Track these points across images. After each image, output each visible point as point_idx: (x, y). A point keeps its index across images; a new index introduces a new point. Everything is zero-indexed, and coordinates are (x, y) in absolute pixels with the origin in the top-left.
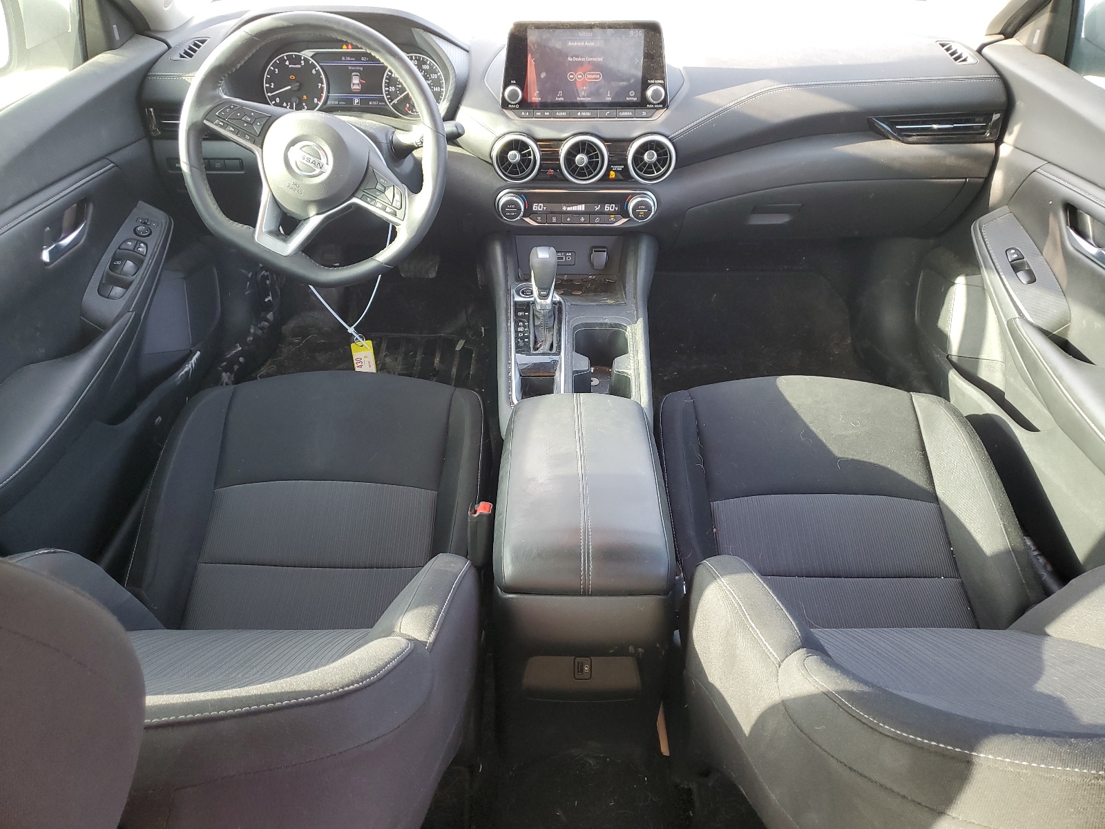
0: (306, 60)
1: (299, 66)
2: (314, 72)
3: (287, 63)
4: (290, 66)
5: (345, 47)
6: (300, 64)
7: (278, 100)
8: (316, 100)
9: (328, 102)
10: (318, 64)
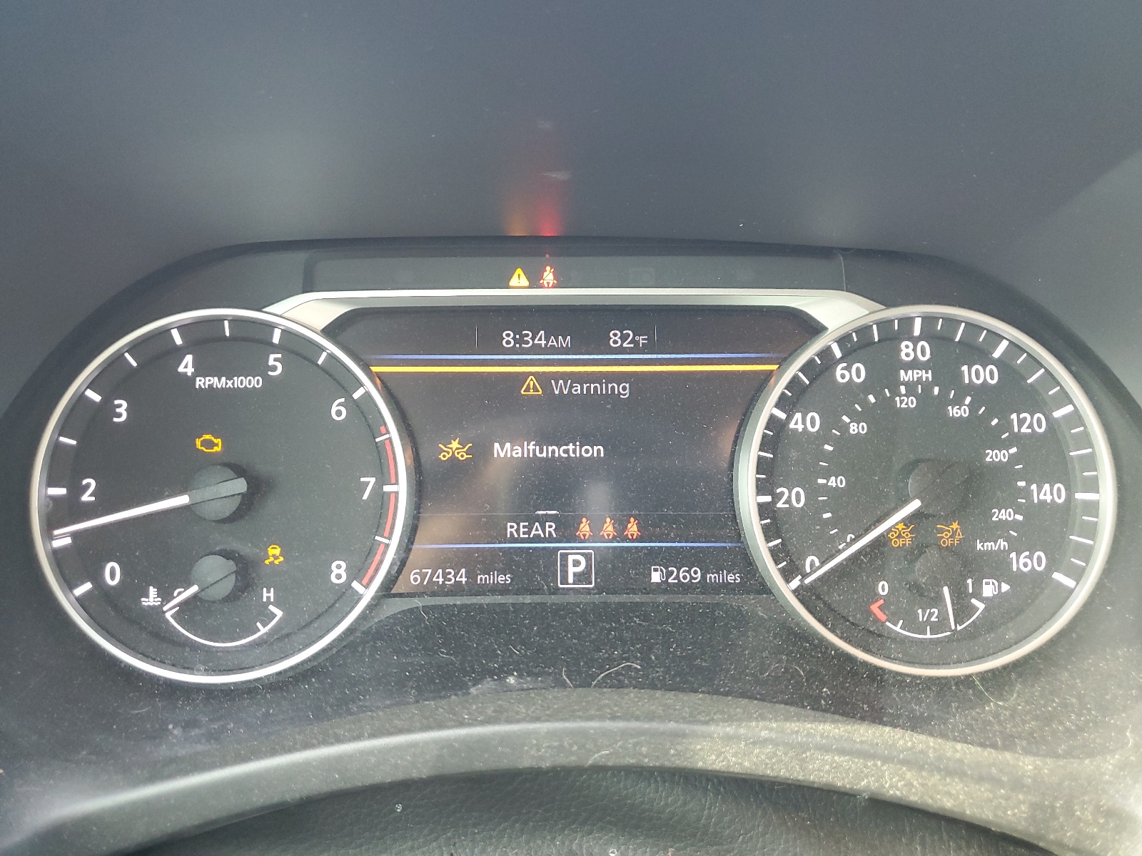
0: (296, 347)
1: (255, 382)
2: (338, 411)
3: (187, 366)
4: (200, 382)
5: (519, 279)
6: (263, 369)
7: (112, 574)
8: (339, 571)
9: (413, 578)
10: (366, 367)
